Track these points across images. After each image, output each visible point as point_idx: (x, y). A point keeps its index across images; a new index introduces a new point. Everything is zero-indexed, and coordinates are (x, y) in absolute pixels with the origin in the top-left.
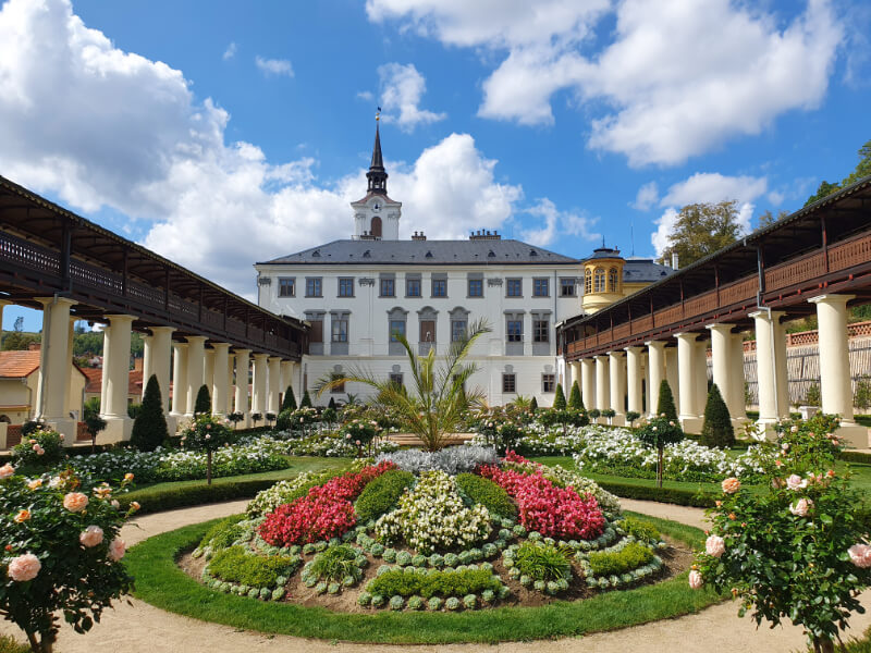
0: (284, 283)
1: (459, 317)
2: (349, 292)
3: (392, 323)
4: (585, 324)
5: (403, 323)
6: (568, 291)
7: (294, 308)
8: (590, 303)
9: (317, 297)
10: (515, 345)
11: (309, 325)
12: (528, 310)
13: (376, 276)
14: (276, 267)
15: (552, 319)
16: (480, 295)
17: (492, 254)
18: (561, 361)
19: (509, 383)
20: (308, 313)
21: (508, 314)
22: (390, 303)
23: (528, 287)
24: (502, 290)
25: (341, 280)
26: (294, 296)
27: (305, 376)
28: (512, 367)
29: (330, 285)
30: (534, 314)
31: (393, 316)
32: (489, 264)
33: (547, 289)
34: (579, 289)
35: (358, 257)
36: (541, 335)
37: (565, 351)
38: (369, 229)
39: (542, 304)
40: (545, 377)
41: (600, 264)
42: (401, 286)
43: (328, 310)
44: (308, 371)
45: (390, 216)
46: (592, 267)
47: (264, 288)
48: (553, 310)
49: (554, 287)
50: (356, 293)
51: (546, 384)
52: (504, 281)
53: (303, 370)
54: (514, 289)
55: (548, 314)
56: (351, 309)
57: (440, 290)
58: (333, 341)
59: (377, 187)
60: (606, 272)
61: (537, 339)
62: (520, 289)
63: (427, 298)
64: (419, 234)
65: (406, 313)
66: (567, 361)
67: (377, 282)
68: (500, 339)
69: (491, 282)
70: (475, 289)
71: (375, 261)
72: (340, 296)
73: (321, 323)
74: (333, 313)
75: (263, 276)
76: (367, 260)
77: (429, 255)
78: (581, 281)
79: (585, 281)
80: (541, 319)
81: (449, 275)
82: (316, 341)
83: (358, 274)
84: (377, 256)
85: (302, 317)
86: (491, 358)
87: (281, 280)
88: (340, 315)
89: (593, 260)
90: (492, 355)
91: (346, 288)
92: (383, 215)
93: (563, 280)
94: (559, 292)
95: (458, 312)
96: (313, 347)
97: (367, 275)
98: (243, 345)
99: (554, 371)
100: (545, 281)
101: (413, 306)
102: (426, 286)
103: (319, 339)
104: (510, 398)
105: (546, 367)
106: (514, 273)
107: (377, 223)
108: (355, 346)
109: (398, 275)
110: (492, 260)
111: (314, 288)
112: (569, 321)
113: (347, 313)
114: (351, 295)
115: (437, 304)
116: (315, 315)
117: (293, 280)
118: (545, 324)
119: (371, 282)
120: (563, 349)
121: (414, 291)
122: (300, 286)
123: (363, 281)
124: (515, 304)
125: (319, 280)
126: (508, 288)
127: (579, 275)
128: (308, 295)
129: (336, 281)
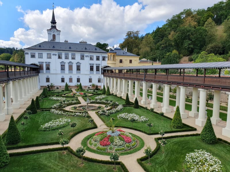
0: (32, 54)
5: (64, 65)
6: (104, 59)
8: (109, 63)
9: (41, 58)
10: (92, 71)
12: (95, 64)
13: (57, 53)
14: (30, 50)
16: (83, 59)
17: (86, 49)
19: (90, 81)
20: (39, 62)
21: (90, 64)
22: (60, 60)
23: (95, 58)
24: (89, 58)
25: (48, 54)
26: (35, 58)
28: (91, 77)
31: (61, 64)
32: (86, 52)
34: (106, 59)
36: (98, 69)
37: (103, 74)
38: (52, 38)
39: (98, 62)
40: (99, 79)
42: (63, 56)
43: (44, 62)
45: (58, 34)
46: (109, 54)
47: (26, 55)
48: (101, 64)
49: (101, 58)
51: (99, 81)
52: (89, 56)
53: (39, 78)
54: (91, 59)
55: (99, 65)
56: (50, 62)
57: (73, 58)
58: (46, 69)
59: (54, 25)
60: (112, 56)
62: (93, 58)
63: (70, 60)
64: (66, 41)
65: (65, 63)
66: (104, 76)
67: (57, 55)
68: (88, 70)
69: (86, 56)
70: (82, 58)
71: (56, 49)
72: (48, 58)
73: (43, 65)
74: (46, 63)
75: (26, 52)
76: (54, 49)
77: (70, 48)
78: (107, 57)
81: (76, 54)
82: (41, 69)
83: (53, 52)
84: (56, 47)
87: (31, 53)
88: (48, 63)
90: (86, 74)
91: (49, 56)
92: (56, 34)
93: (103, 57)
94: (102, 59)
95: (78, 63)
96: (41, 71)
97: (55, 53)
99: (101, 78)
100: (99, 57)
101: (67, 61)
102: (70, 56)
103: (43, 69)
104: (91, 84)
105: (99, 77)
106: (92, 54)
107: (54, 36)
108: (52, 71)
109: (63, 53)
111: (41, 56)
112: (104, 67)
114: (51, 58)
115: (73, 61)
116: (41, 63)
117: (35, 53)
118: (99, 67)
119: (56, 55)
121: (67, 57)
122: (37, 55)
123: (53, 54)
124: (92, 62)
128: (39, 58)
129: (46, 54)
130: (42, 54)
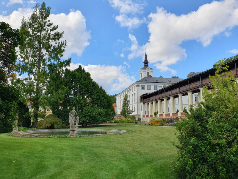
0: (142, 86)
9: (150, 89)
14: (141, 83)
26: (145, 89)
35: (155, 81)
38: (146, 74)
45: (151, 72)
72: (155, 90)
77: (170, 81)
84: (159, 81)
97: (160, 85)
128: (148, 89)
129: (154, 86)
130: (150, 86)
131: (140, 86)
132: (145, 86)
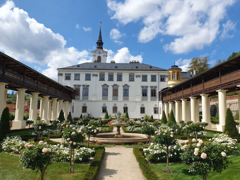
0: (67, 75)
1: (126, 88)
2: (89, 79)
3: (103, 89)
4: (169, 90)
5: (107, 90)
6: (162, 79)
7: (70, 84)
8: (170, 83)
9: (78, 80)
10: (145, 97)
11: (75, 90)
12: (149, 86)
13: (98, 74)
14: (64, 70)
15: (157, 89)
17: (137, 67)
18: (161, 103)
19: (143, 110)
20: (75, 85)
21: (142, 87)
22: (103, 83)
23: (149, 78)
24: (140, 79)
25: (87, 75)
26: (70, 80)
27: (73, 107)
28: (143, 105)
29: (83, 76)
30: (151, 87)
31: (104, 87)
32: (136, 70)
33: (156, 79)
34: (167, 79)
35: (93, 67)
36: (153, 94)
37: (162, 100)
38: (97, 59)
39: (154, 84)
40: (155, 108)
41: (174, 71)
42: (106, 77)
44: (74, 105)
45: (104, 56)
46: (171, 72)
47: (60, 77)
48: (158, 86)
49: (158, 78)
50: (91, 79)
51: (155, 111)
52: (141, 76)
53: (72, 105)
54: (145, 79)
55: (156, 87)
57: (120, 78)
58: (83, 95)
59: (100, 47)
60: (176, 73)
61: (152, 96)
62: (146, 79)
63: (115, 81)
64: (113, 61)
65: (108, 86)
66: (163, 103)
67: (99, 75)
68: (140, 96)
69: (137, 76)
70: (132, 79)
71: (98, 68)
72: (86, 80)
73: (79, 89)
74: (83, 86)
75: (60, 73)
76: (95, 68)
77: (116, 67)
78: (167, 76)
79: (169, 76)
80: (153, 89)
81: (123, 73)
83: (92, 73)
84: (98, 67)
85: (72, 87)
86: (137, 102)
87: (66, 74)
88: (86, 86)
89: (171, 69)
90: (137, 101)
91: (88, 78)
92: (101, 55)
93: (161, 76)
94: (160, 80)
95: (125, 86)
96: (76, 97)
97: (95, 73)
98: (54, 97)
99: (158, 106)
100: (155, 76)
101: (110, 84)
102: (115, 77)
103: (78, 94)
104: (143, 115)
105: (155, 105)
106: (145, 73)
107: (99, 58)
108: (91, 97)
109: (106, 73)
110: (137, 69)
111: (77, 77)
112: (164, 89)
113: (88, 86)
114: (90, 80)
115: (119, 83)
116: (77, 86)
117: (70, 74)
118: (155, 91)
119: (97, 76)
120: (161, 99)
121: (111, 78)
122: (73, 77)
123: (94, 75)
124: (145, 84)
125: (79, 75)
126: (143, 79)
127: (166, 74)
128: (75, 80)
129: (85, 75)
131: (64, 75)
132: (71, 75)
